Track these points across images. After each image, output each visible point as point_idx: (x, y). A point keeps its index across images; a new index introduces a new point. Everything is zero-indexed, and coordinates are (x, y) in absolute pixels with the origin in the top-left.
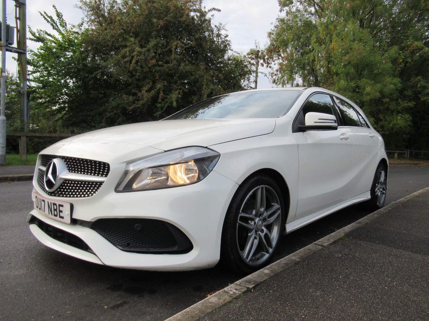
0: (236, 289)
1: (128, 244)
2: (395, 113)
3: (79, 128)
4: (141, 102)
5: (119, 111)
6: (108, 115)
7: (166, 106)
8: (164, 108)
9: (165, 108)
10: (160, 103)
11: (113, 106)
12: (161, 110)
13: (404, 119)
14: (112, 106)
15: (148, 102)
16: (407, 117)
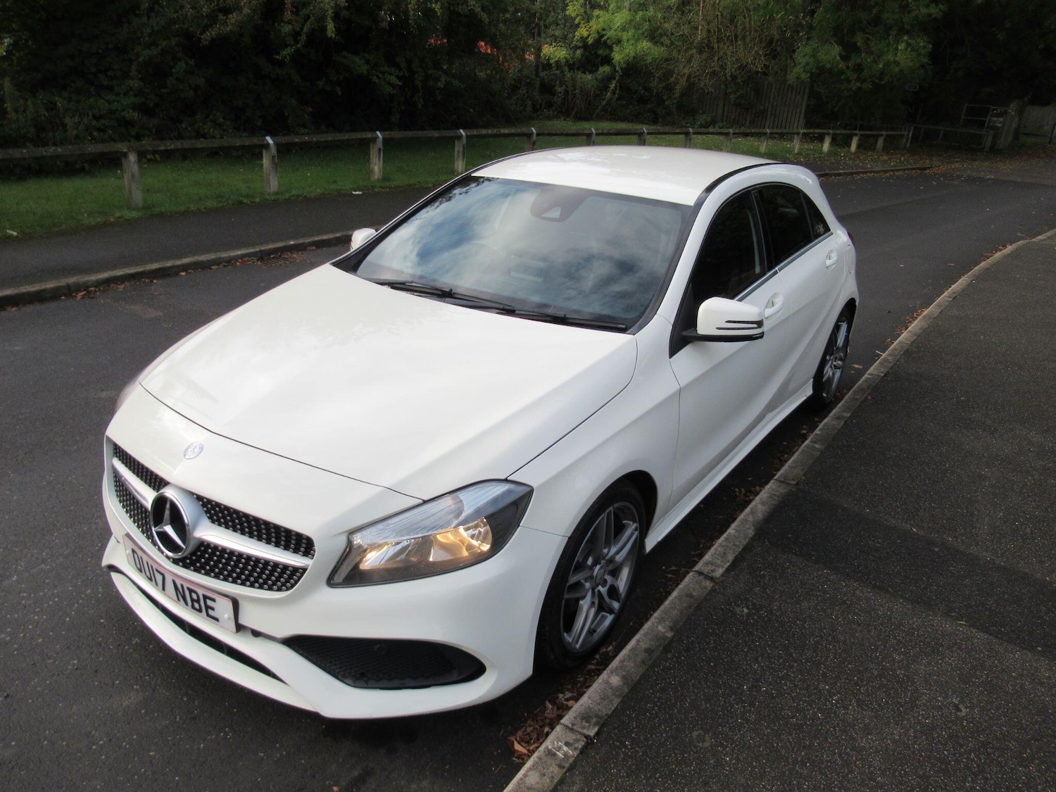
0: (567, 744)
1: (363, 675)
2: (895, 33)
3: (65, 94)
4: (233, 18)
5: (173, 43)
6: (146, 54)
7: (305, 30)
8: (300, 35)
9: (303, 38)
10: (289, 22)
11: (156, 29)
12: (292, 43)
13: (913, 50)
14: (152, 27)
15: (256, 17)
16: (922, 44)
